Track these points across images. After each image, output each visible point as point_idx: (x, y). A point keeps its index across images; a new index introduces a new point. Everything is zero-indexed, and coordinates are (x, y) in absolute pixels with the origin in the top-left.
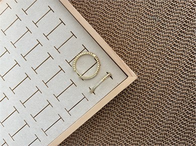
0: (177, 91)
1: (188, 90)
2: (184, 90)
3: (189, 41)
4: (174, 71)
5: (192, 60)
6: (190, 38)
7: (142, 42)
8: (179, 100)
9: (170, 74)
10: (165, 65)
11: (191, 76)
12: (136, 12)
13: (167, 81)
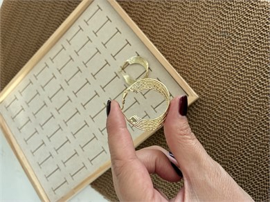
0: (246, 113)
1: (258, 112)
2: (254, 112)
3: (262, 59)
4: (243, 92)
5: (265, 80)
6: (264, 55)
7: (209, 60)
8: (247, 123)
9: (238, 95)
10: (233, 85)
11: (262, 98)
12: (204, 29)
13: (234, 102)
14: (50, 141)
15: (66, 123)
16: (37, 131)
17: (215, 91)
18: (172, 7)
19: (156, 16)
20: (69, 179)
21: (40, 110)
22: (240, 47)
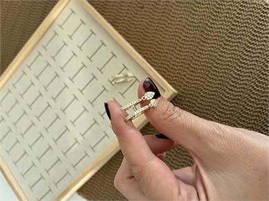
0: (225, 104)
1: (237, 103)
2: (233, 103)
3: (236, 50)
4: (221, 84)
5: (240, 70)
6: (238, 46)
7: (185, 55)
8: (227, 114)
9: (216, 87)
10: (210, 78)
11: (239, 88)
12: (177, 25)
13: (213, 95)
14: (32, 150)
15: (46, 129)
16: (18, 141)
17: (193, 85)
18: (145, 6)
19: (130, 16)
20: (53, 188)
21: (20, 118)
22: (213, 40)
